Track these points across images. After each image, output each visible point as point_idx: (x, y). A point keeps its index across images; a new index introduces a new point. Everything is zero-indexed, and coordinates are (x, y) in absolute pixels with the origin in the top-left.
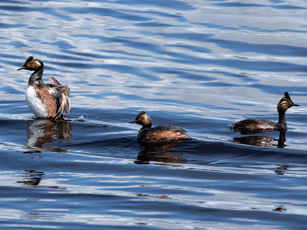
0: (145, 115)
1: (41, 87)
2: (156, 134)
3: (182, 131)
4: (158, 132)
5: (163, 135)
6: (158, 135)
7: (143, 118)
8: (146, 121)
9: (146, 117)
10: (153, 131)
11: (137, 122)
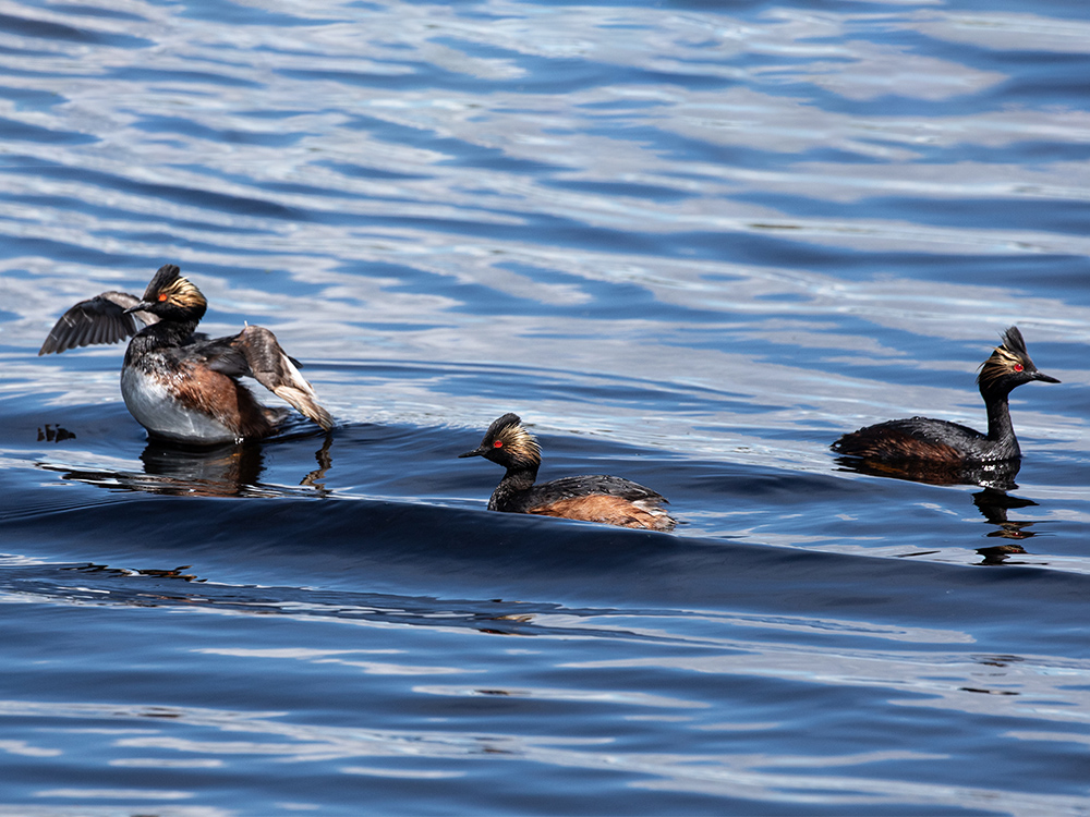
0: (517, 429)
1: (183, 368)
2: (559, 506)
3: (649, 496)
4: (567, 501)
5: (588, 509)
6: (567, 509)
7: (510, 441)
8: (520, 450)
9: (520, 437)
10: (549, 496)
11: (489, 452)
